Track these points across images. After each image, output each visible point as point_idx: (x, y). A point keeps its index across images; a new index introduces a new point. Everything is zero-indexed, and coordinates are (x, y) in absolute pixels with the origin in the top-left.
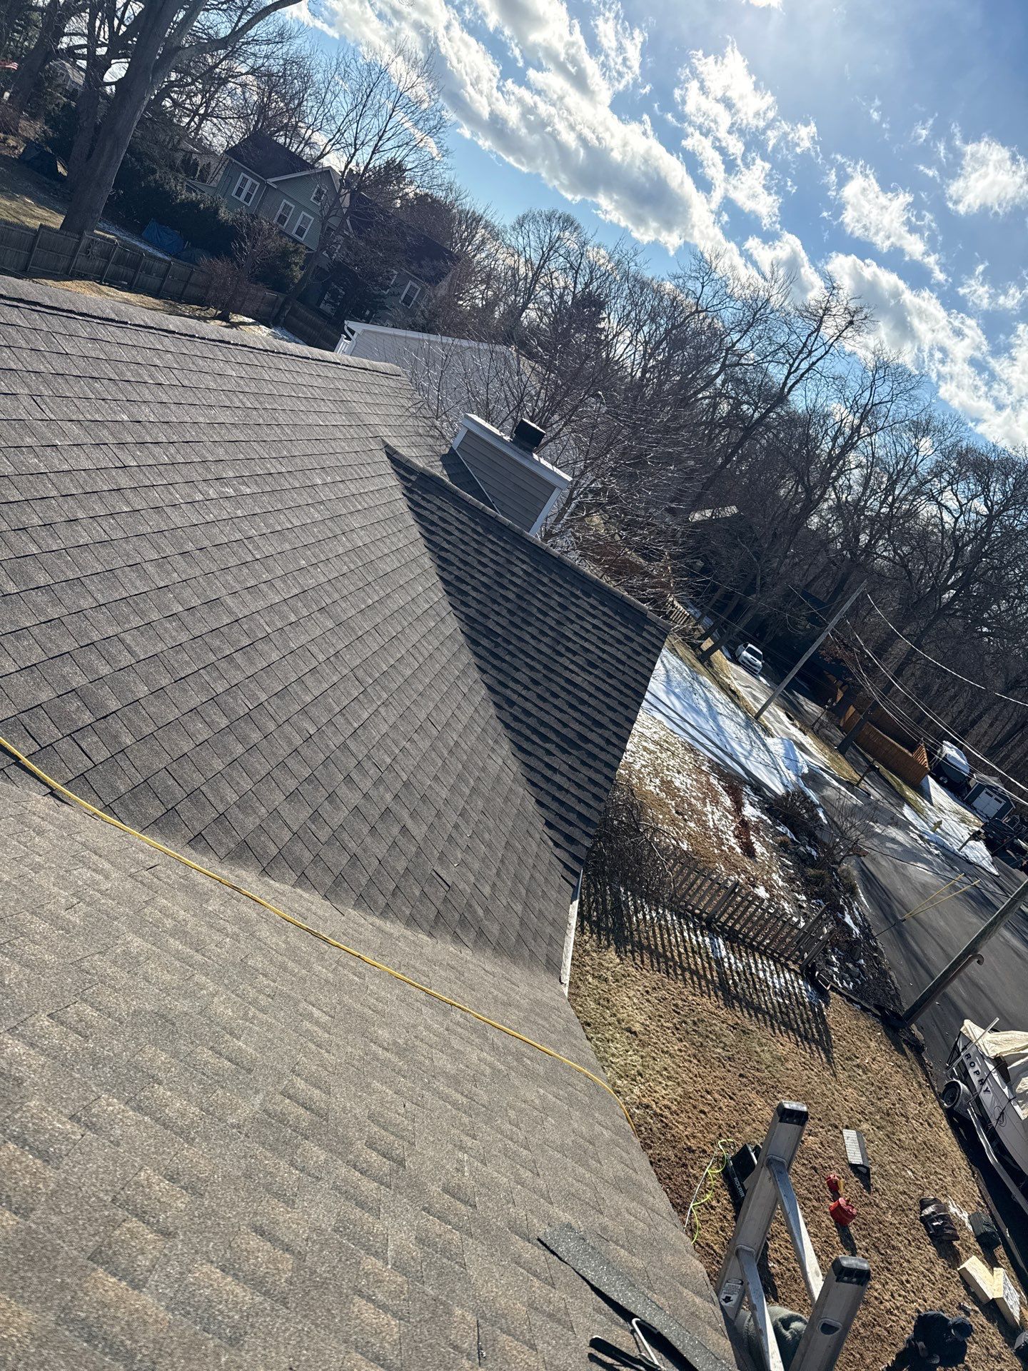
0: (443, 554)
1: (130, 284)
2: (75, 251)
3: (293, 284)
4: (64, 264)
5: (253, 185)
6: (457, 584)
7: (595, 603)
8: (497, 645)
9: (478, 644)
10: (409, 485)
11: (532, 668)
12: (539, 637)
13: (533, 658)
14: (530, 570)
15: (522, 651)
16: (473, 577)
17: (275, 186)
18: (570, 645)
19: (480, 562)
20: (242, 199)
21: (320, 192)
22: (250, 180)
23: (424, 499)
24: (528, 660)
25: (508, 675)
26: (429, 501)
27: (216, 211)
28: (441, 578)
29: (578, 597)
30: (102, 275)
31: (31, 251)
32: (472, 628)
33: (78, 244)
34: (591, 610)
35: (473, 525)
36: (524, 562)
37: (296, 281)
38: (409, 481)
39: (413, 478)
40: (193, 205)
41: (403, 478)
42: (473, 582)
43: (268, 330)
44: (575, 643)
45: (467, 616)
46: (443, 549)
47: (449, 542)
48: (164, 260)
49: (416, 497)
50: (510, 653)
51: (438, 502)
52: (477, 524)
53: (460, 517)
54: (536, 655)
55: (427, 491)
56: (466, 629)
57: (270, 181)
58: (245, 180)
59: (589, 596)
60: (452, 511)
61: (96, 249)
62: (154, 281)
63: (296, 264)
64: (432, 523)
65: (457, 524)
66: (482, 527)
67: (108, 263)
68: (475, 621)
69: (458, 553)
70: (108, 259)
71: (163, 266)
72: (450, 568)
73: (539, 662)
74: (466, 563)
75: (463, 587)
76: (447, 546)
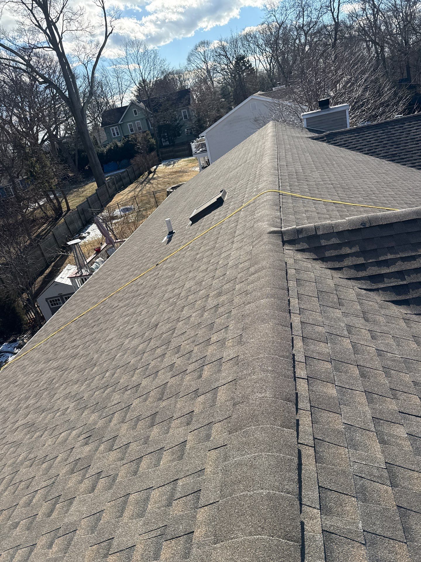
0: (357, 148)
1: (124, 186)
2: (107, 190)
3: (155, 145)
4: (108, 196)
5: (116, 128)
6: (370, 152)
7: (409, 124)
8: (399, 156)
9: (394, 160)
10: (327, 141)
11: (415, 153)
12: (406, 145)
13: (412, 151)
14: (382, 132)
15: (407, 152)
16: (371, 147)
17: (122, 123)
18: (416, 139)
19: (368, 142)
20: (116, 136)
21: (135, 111)
22: (114, 128)
23: (334, 141)
24: (411, 153)
25: (412, 160)
26: (336, 140)
27: (117, 146)
28: (364, 154)
29: (402, 127)
30: (117, 190)
31: (99, 200)
32: (388, 158)
33: (106, 187)
34: (410, 127)
35: (353, 135)
36: (378, 131)
37: (155, 143)
38: (325, 140)
39: (325, 138)
40: (110, 149)
41: (323, 141)
42: (373, 148)
43: (162, 165)
44: (417, 138)
45: (383, 156)
46: (355, 147)
47: (354, 144)
48: (124, 172)
49: (332, 142)
50: (405, 155)
51: (338, 138)
52: (354, 134)
53: (347, 136)
54: (412, 150)
55: (332, 138)
56: (387, 159)
57: (120, 122)
58: (113, 129)
59: (405, 124)
60: (344, 137)
61: (110, 184)
62: (127, 179)
63: (150, 138)
64: (344, 144)
65: (350, 139)
66: (356, 133)
67: (115, 186)
68: (386, 156)
69: (359, 145)
70: (114, 184)
71: (126, 173)
72: (363, 150)
73: (415, 150)
74: (365, 145)
75: (372, 151)
76: (355, 146)
